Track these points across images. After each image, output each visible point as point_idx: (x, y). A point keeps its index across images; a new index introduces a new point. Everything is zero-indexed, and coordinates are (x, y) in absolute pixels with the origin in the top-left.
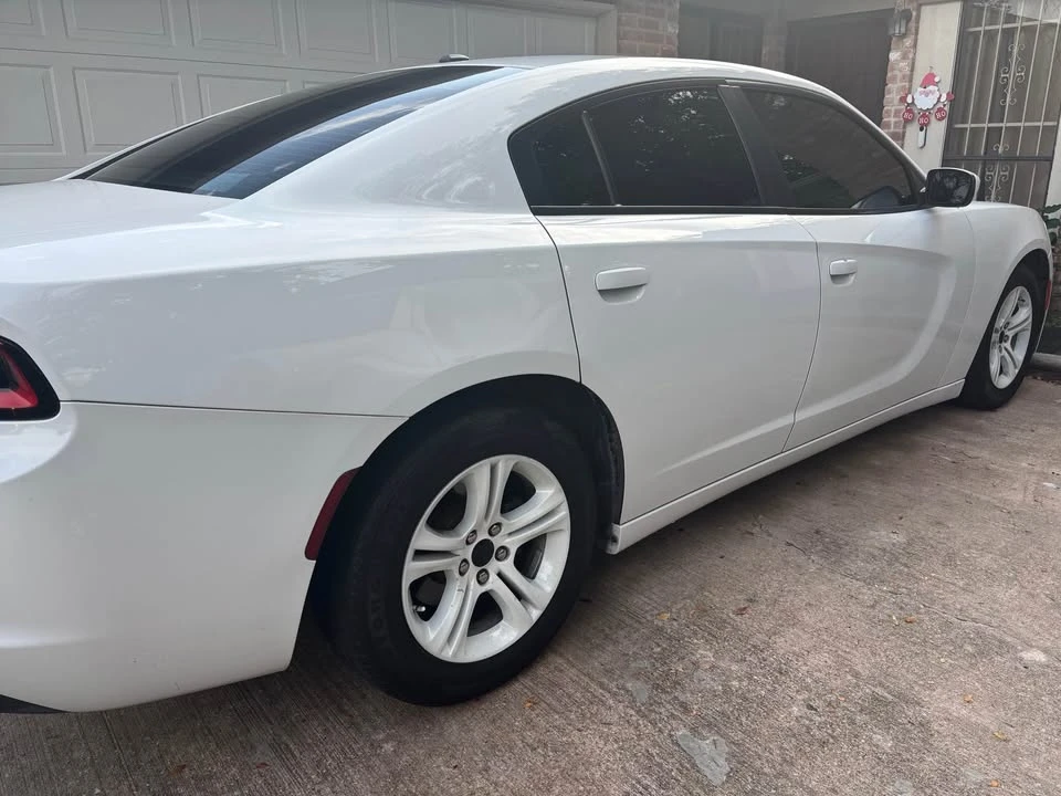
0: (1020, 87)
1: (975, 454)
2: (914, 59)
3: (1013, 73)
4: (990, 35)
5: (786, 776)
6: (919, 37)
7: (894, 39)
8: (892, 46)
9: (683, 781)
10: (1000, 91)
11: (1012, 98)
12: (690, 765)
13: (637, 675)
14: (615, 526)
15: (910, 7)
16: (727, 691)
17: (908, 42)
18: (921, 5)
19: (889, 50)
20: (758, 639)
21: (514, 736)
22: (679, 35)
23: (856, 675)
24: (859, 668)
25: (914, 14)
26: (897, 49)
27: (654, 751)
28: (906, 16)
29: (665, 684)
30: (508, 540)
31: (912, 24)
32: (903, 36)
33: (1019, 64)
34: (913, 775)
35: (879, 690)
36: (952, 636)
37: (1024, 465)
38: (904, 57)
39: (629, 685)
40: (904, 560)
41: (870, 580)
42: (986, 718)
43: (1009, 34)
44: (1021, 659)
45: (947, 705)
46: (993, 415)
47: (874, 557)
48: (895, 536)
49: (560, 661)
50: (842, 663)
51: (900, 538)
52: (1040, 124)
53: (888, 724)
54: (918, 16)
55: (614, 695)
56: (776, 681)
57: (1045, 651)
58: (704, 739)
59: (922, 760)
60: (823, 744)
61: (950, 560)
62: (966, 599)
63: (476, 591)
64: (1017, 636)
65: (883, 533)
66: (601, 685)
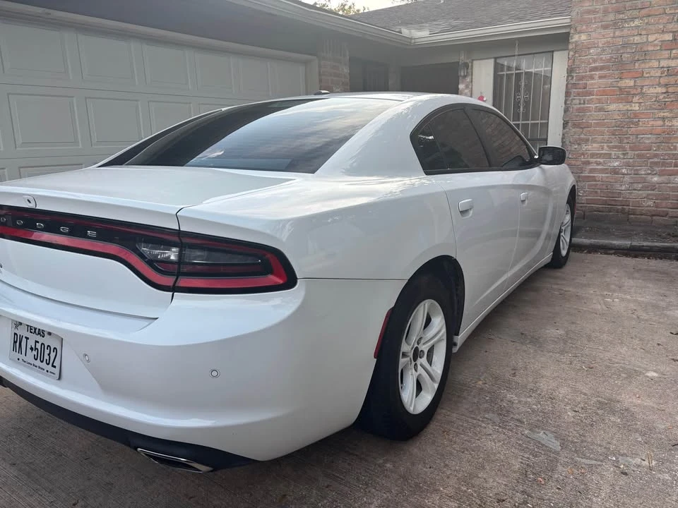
0: (527, 103)
1: (567, 289)
2: (472, 88)
3: (522, 96)
4: (509, 76)
5: (585, 441)
6: (473, 77)
7: (460, 78)
8: (460, 81)
9: (543, 453)
10: (517, 106)
11: (523, 108)
12: (540, 445)
13: (486, 411)
14: (455, 337)
15: (468, 61)
16: (533, 411)
17: (468, 79)
18: (473, 60)
19: (458, 84)
20: (531, 386)
21: (448, 448)
22: (349, 74)
23: (585, 394)
24: (584, 391)
25: (470, 65)
26: (463, 83)
27: (521, 442)
28: (466, 66)
29: (504, 413)
30: (424, 347)
31: (469, 70)
32: (465, 77)
33: (525, 91)
34: (637, 431)
35: (599, 399)
36: (613, 371)
37: (592, 292)
38: (467, 87)
39: (486, 416)
40: (570, 341)
41: (562, 352)
42: (649, 403)
43: (519, 76)
44: (648, 377)
45: (630, 400)
46: (562, 270)
47: (555, 342)
48: (558, 331)
49: (444, 411)
50: (575, 391)
51: (561, 332)
52: (529, 122)
53: (613, 412)
54: (472, 66)
55: (482, 421)
56: (552, 403)
57: (655, 371)
58: (540, 433)
59: (636, 424)
60: (592, 425)
61: (589, 338)
62: (608, 355)
63: (416, 374)
64: (639, 367)
65: (553, 331)
66: (473, 418)
